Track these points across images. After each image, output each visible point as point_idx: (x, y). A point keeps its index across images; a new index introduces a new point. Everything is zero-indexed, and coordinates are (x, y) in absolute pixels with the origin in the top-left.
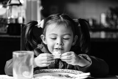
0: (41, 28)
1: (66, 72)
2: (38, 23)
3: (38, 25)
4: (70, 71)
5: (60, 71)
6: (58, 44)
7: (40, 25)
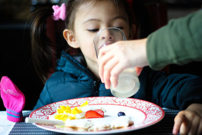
0: (60, 20)
1: (120, 105)
2: (54, 12)
3: (55, 14)
4: (130, 102)
5: (109, 103)
6: (104, 38)
7: (59, 14)
